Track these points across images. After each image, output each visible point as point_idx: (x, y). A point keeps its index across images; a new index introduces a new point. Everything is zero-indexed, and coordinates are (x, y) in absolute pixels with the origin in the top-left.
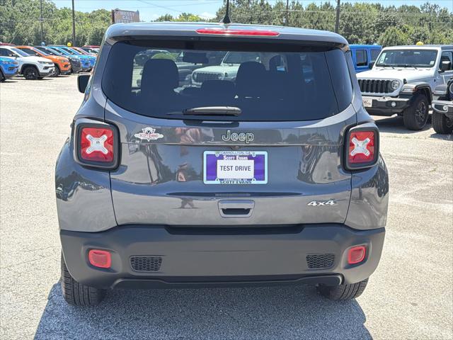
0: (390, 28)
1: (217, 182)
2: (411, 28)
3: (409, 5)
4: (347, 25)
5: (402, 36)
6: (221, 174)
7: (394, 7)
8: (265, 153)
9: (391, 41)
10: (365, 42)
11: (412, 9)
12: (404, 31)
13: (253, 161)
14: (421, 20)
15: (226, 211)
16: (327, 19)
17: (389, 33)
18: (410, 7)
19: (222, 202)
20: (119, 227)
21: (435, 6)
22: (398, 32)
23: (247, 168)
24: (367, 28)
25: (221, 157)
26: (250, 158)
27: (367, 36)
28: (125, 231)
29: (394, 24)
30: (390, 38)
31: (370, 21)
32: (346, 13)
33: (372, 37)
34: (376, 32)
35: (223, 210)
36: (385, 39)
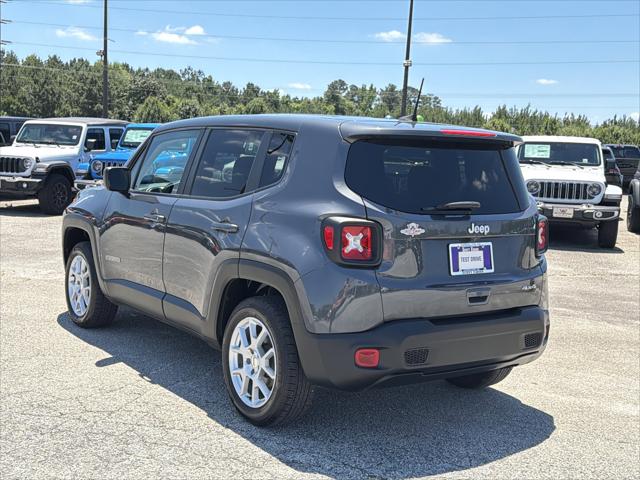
0: (150, 99)
1: (460, 273)
2: (177, 100)
3: (166, 69)
4: (90, 90)
5: (166, 111)
6: (462, 265)
7: (147, 70)
8: (490, 244)
9: (153, 117)
10: (117, 115)
11: (170, 74)
12: (168, 104)
13: (482, 252)
14: (187, 89)
15: (472, 300)
16: (59, 79)
17: (150, 105)
18: (168, 72)
19: (470, 291)
20: (386, 323)
21: (200, 72)
22: (160, 104)
23: (479, 259)
24: (119, 97)
25: (461, 250)
26: (480, 248)
27: (119, 108)
28: (392, 327)
29: (155, 94)
30: (152, 112)
31: (121, 87)
32: (86, 74)
33: (126, 109)
34: (131, 103)
35: (470, 299)
36: (145, 113)
